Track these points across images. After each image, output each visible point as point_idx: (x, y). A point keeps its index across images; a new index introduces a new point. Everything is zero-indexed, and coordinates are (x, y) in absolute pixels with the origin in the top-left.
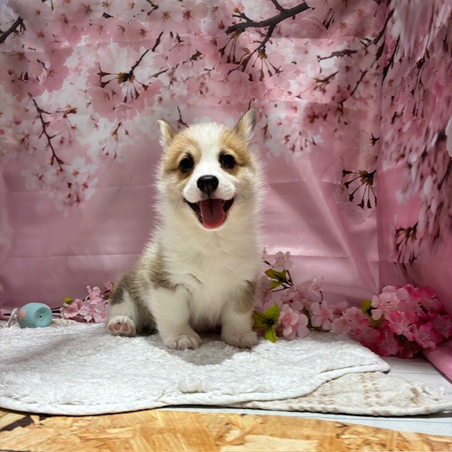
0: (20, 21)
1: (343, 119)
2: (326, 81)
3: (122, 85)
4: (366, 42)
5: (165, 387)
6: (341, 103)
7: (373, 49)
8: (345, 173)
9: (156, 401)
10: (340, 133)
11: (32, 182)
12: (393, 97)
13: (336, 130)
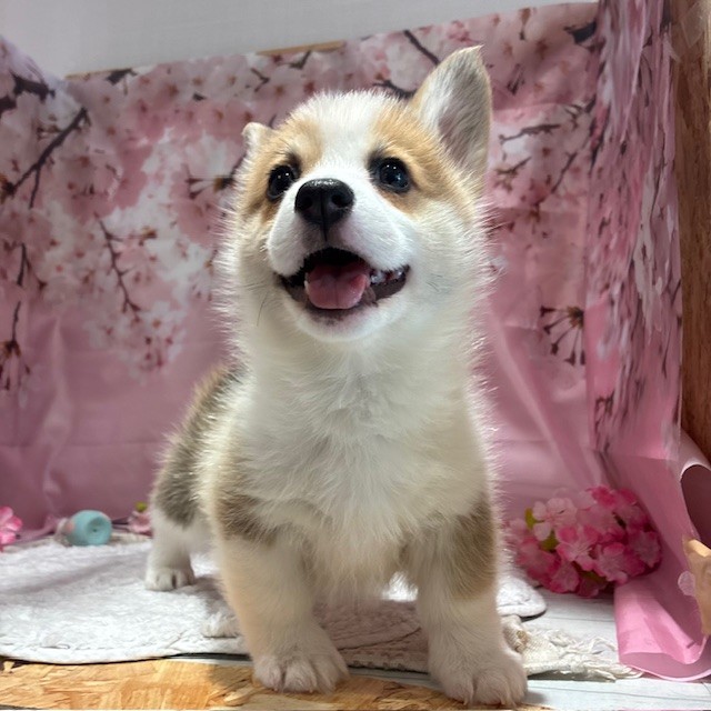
0: (83, 114)
1: (540, 228)
2: (513, 172)
3: (219, 194)
4: (574, 110)
5: (183, 629)
6: (537, 205)
7: (584, 121)
8: (545, 311)
9: (167, 647)
10: (536, 250)
11: (98, 338)
12: (602, 196)
13: (529, 246)
